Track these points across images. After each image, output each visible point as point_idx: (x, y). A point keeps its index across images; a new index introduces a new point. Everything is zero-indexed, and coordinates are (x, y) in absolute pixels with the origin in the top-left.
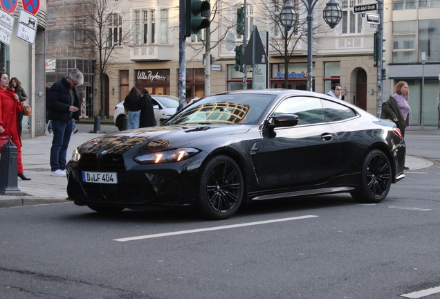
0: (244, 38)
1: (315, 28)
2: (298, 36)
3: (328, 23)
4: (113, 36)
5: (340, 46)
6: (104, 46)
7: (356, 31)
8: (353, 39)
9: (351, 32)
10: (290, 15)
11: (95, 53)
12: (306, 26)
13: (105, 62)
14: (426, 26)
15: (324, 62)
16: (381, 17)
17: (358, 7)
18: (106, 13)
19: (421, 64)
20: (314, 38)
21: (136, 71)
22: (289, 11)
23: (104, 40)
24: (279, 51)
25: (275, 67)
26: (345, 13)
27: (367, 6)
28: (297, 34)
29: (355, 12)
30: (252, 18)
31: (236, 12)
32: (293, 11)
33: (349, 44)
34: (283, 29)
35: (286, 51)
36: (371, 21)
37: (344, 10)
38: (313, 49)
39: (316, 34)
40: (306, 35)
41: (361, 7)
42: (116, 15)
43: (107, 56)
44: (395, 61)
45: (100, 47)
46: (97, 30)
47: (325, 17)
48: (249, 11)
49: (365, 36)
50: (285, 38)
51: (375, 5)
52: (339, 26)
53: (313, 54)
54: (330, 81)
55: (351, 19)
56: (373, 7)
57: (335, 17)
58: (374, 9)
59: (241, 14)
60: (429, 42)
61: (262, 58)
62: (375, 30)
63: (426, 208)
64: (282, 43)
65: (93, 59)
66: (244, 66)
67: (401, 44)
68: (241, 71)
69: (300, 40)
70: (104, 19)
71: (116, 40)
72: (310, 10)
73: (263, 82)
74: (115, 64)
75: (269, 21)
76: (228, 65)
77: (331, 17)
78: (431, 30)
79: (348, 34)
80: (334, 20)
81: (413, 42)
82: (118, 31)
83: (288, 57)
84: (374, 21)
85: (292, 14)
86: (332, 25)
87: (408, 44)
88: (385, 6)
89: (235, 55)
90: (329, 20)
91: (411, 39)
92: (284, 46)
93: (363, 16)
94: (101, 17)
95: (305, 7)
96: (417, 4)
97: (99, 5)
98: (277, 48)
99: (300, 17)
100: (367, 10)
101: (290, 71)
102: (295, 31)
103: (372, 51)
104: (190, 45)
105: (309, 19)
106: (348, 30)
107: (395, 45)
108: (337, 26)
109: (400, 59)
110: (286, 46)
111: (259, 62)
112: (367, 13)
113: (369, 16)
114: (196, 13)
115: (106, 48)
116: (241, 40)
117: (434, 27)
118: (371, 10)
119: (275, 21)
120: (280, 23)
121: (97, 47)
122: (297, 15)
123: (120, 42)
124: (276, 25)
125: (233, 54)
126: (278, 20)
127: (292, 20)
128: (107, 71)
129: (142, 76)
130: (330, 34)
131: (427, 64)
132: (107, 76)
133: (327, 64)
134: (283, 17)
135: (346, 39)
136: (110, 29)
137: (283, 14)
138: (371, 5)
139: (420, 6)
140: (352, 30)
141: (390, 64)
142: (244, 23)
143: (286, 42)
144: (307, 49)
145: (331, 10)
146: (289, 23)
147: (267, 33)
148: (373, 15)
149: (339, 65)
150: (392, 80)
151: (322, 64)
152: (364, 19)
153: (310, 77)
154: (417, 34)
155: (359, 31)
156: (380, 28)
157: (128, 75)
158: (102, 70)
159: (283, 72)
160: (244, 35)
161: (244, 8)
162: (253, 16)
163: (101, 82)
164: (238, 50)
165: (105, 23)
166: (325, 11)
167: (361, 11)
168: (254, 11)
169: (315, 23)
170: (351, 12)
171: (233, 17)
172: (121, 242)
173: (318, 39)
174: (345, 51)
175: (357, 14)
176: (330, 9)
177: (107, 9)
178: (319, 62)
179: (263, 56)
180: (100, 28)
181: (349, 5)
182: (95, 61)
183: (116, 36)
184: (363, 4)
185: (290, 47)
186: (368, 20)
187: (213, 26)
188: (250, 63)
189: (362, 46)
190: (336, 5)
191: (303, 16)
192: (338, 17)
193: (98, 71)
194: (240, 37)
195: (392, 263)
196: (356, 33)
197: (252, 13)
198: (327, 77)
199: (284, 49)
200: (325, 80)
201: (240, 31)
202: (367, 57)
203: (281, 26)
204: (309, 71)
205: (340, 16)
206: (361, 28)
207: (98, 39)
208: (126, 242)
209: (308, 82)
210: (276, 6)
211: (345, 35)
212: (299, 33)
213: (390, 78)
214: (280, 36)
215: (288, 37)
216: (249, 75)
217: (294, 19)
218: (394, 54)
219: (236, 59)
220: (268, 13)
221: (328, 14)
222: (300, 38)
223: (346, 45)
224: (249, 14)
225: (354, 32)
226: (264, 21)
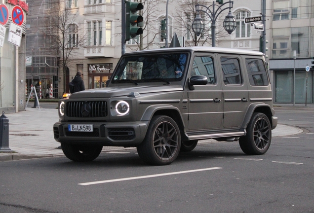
0: (166, 41)
1: (217, 34)
2: (204, 40)
3: (227, 30)
4: (72, 40)
5: (234, 47)
6: (66, 47)
7: (246, 36)
8: (244, 42)
9: (242, 37)
10: (200, 25)
11: (60, 52)
12: (210, 33)
13: (67, 58)
14: (296, 31)
16: (264, 26)
17: (248, 19)
18: (67, 24)
19: (293, 59)
20: (216, 41)
21: (89, 65)
22: (198, 22)
23: (66, 42)
26: (238, 23)
27: (254, 18)
28: (203, 38)
29: (246, 22)
30: (171, 29)
31: (160, 23)
32: (202, 22)
33: (241, 45)
34: (193, 35)
36: (257, 28)
37: (237, 20)
39: (217, 38)
40: (210, 39)
41: (250, 18)
42: (74, 25)
43: (68, 54)
44: (274, 57)
45: (63, 48)
46: (61, 36)
47: (225, 26)
48: (169, 22)
49: (252, 40)
50: (195, 41)
51: (260, 17)
52: (234, 32)
55: (242, 27)
56: (259, 19)
57: (232, 26)
58: (260, 20)
59: (163, 25)
60: (299, 43)
62: (260, 35)
63: (299, 163)
65: (58, 56)
67: (278, 46)
69: (206, 42)
70: (66, 28)
71: (74, 43)
72: (213, 22)
74: (74, 60)
75: (183, 29)
77: (229, 26)
78: (300, 35)
79: (240, 38)
80: (231, 28)
81: (287, 43)
82: (76, 37)
84: (260, 29)
85: (201, 24)
86: (230, 32)
87: (283, 45)
88: (266, 18)
90: (228, 28)
91: (285, 41)
93: (252, 25)
94: (64, 27)
95: (210, 19)
96: (290, 17)
97: (62, 18)
99: (206, 26)
100: (255, 21)
102: (202, 36)
104: (128, 46)
105: (213, 28)
106: (240, 35)
107: (274, 45)
109: (278, 55)
112: (254, 23)
113: (256, 25)
114: (133, 24)
115: (67, 49)
116: (164, 42)
117: (302, 32)
118: (258, 21)
119: (188, 29)
120: (191, 30)
121: (61, 48)
122: (204, 24)
123: (77, 44)
124: (188, 32)
126: (190, 28)
128: (68, 65)
129: (92, 68)
130: (227, 38)
131: (297, 59)
132: (68, 68)
134: (194, 26)
135: (238, 42)
136: (70, 35)
137: (195, 24)
138: (257, 17)
139: (292, 17)
140: (243, 35)
141: (270, 60)
142: (166, 30)
143: (196, 44)
145: (229, 21)
146: (198, 30)
147: (184, 37)
148: (259, 25)
150: (272, 71)
152: (252, 28)
154: (290, 38)
155: (248, 36)
156: (264, 33)
157: (83, 67)
158: (64, 64)
160: (165, 39)
161: (166, 20)
162: (173, 25)
163: (64, 72)
165: (67, 31)
166: (225, 22)
167: (250, 22)
168: (173, 22)
169: (217, 30)
170: (243, 22)
171: (157, 26)
173: (219, 41)
175: (246, 24)
176: (228, 20)
177: (68, 21)
180: (63, 34)
181: (241, 17)
182: (60, 58)
183: (74, 40)
184: (251, 16)
186: (256, 28)
187: (145, 33)
189: (250, 47)
190: (232, 17)
191: (209, 25)
192: (234, 26)
193: (61, 65)
195: (277, 201)
196: (246, 38)
197: (171, 23)
201: (163, 37)
203: (192, 33)
205: (235, 25)
206: (250, 34)
207: (62, 42)
210: (188, 18)
211: (238, 39)
213: (271, 69)
214: (191, 39)
215: (197, 40)
217: (202, 27)
218: (274, 52)
220: (183, 23)
221: (227, 24)
222: (206, 41)
223: (238, 46)
224: (169, 24)
225: (245, 37)
226: (180, 29)
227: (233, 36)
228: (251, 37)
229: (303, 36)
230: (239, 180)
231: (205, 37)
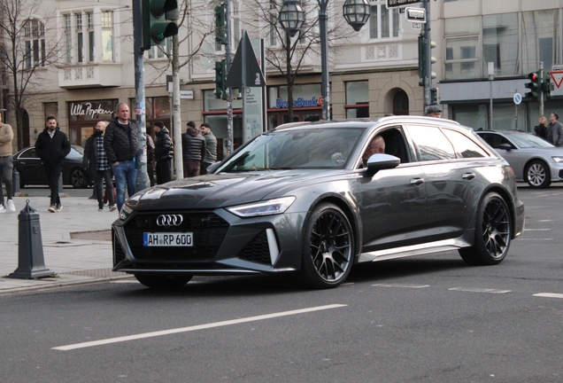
0: (227, 50)
1: (331, 32)
2: (306, 44)
3: (350, 23)
4: (32, 52)
5: (367, 58)
6: (20, 68)
7: (391, 34)
8: (387, 46)
9: (383, 36)
10: (295, 14)
11: (8, 78)
12: (317, 30)
13: (23, 90)
14: (492, 23)
15: (346, 82)
16: (427, 13)
18: (21, 18)
19: (487, 80)
20: (330, 47)
21: (69, 103)
22: (292, 8)
23: (19, 58)
24: (279, 68)
25: (273, 91)
26: (374, 8)
28: (304, 42)
29: (389, 5)
30: (237, 20)
31: (213, 11)
32: (299, 8)
33: (381, 53)
34: (283, 35)
35: (289, 67)
36: (413, 18)
37: (372, 3)
38: (329, 64)
39: (332, 41)
40: (318, 42)
42: (35, 21)
43: (24, 82)
44: (450, 77)
45: (15, 69)
46: (9, 44)
47: (346, 15)
48: (232, 10)
49: (405, 42)
50: (287, 49)
52: (366, 28)
53: (329, 70)
54: (355, 110)
55: (382, 17)
57: (361, 14)
59: (221, 15)
60: (498, 47)
61: (256, 77)
62: (418, 31)
63: (503, 289)
64: (281, 56)
65: (4, 87)
66: (227, 91)
67: (457, 53)
68: (224, 99)
69: (308, 50)
70: (18, 27)
71: (36, 59)
72: (323, 7)
73: (258, 113)
74: (37, 94)
75: (262, 24)
76: (203, 91)
77: (355, 14)
78: (500, 30)
79: (379, 39)
80: (360, 19)
81: (475, 49)
82: (40, 45)
83: (292, 75)
84: (418, 18)
85: (297, 12)
86: (357, 26)
87: (467, 52)
89: (215, 75)
90: (353, 19)
91: (471, 44)
92: (285, 60)
93: (401, 11)
94: (14, 25)
97: (10, 6)
98: (276, 63)
99: (308, 16)
100: (407, 3)
101: (295, 98)
102: (301, 38)
103: (415, 63)
104: (148, 63)
105: (322, 19)
106: (379, 34)
107: (449, 53)
108: (363, 28)
109: (457, 73)
110: (289, 59)
111: (251, 83)
112: (407, 6)
113: (410, 11)
114: (157, 15)
115: (23, 70)
116: (223, 52)
117: (504, 24)
118: (413, 2)
119: (271, 23)
120: (278, 25)
121: (10, 70)
122: (304, 13)
123: (43, 62)
124: (272, 30)
125: (211, 74)
127: (298, 21)
128: (26, 105)
129: (77, 111)
130: (353, 40)
131: (496, 79)
132: (25, 112)
133: (349, 84)
134: (283, 17)
135: (375, 47)
136: (28, 43)
137: (285, 12)
140: (385, 33)
141: (441, 82)
142: (227, 27)
143: (288, 55)
144: (320, 64)
145: (355, 5)
146: (292, 25)
147: (262, 40)
148: (416, 9)
149: (367, 87)
150: (446, 106)
151: (342, 83)
152: (403, 17)
153: (326, 103)
154: (480, 36)
155: (395, 34)
156: (426, 28)
157: (57, 110)
158: (18, 104)
159: (285, 98)
160: (226, 44)
162: (240, 16)
163: (17, 120)
164: (219, 68)
165: (21, 34)
166: (346, 6)
167: (398, 4)
168: (240, 10)
169: (330, 25)
170: (383, 7)
171: (209, 19)
172: (64, 352)
173: (336, 48)
174: (375, 64)
175: (391, 10)
176: (352, 2)
177: (22, 13)
178: (338, 83)
179: (258, 75)
180: (13, 41)
182: (7, 90)
183: (37, 52)
185: (294, 61)
186: (409, 18)
187: (182, 33)
188: (237, 86)
189: (400, 57)
191: (313, 15)
192: (365, 14)
193: (12, 105)
194: (219, 49)
196: (391, 38)
197: (236, 12)
198: (349, 104)
199: (286, 65)
200: (347, 108)
201: (221, 40)
202: (409, 72)
203: (281, 31)
204: (324, 94)
205: (368, 12)
206: (398, 30)
207: (11, 58)
208: (71, 350)
209: (324, 112)
211: (374, 41)
212: (307, 41)
213: (442, 103)
214: (279, 45)
215: (291, 46)
216: (237, 105)
217: (300, 19)
218: (448, 67)
219: (216, 82)
220: (260, 12)
221: (351, 11)
222: (308, 47)
223: (376, 56)
224: (232, 14)
225: (388, 36)
226: (254, 23)
227: (364, 34)
228: (400, 37)
229: (507, 33)
230: (381, 328)
231: (306, 39)
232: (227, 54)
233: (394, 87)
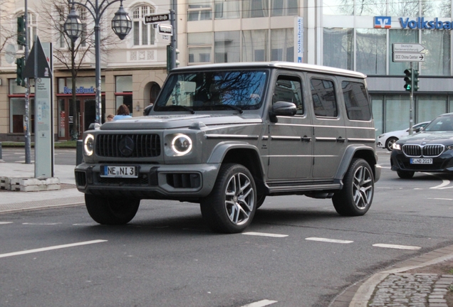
0: (26, 50)
1: (105, 39)
2: (86, 48)
3: (117, 33)
5: (131, 59)
7: (149, 43)
8: (146, 51)
9: (143, 44)
10: (76, 25)
12: (93, 37)
14: (222, 38)
15: (115, 76)
16: (174, 28)
17: (149, 17)
20: (104, 50)
22: (74, 21)
24: (66, 64)
25: (62, 82)
26: (137, 23)
27: (159, 16)
28: (85, 45)
29: (146, 22)
30: (34, 28)
31: (16, 20)
32: (79, 21)
33: (142, 56)
34: (69, 40)
35: (73, 64)
36: (163, 32)
37: (136, 20)
38: (101, 62)
40: (94, 47)
41: (152, 17)
47: (114, 27)
48: (31, 20)
49: (158, 49)
50: (72, 50)
51: (167, 15)
52: (130, 36)
53: (101, 67)
54: (122, 97)
55: (143, 30)
56: (165, 17)
57: (124, 27)
58: (166, 20)
60: (226, 54)
61: (45, 71)
62: (168, 42)
64: (68, 55)
66: (26, 80)
67: (197, 57)
68: (23, 85)
69: (88, 52)
72: (97, 21)
73: (47, 97)
75: (53, 32)
76: (9, 79)
77: (120, 27)
78: (228, 43)
79: (141, 46)
80: (124, 31)
81: (209, 55)
83: (75, 70)
84: (166, 32)
85: (78, 24)
86: (122, 36)
87: (203, 57)
88: (179, 17)
89: (16, 68)
90: (119, 31)
91: (206, 52)
92: (70, 58)
93: (155, 26)
95: (91, 16)
96: (212, 15)
98: (63, 60)
99: (87, 27)
100: (159, 21)
101: (78, 86)
102: (83, 43)
103: (164, 64)
105: (97, 30)
106: (141, 42)
107: (191, 58)
108: (127, 37)
110: (73, 58)
111: (42, 75)
112: (158, 23)
113: (161, 26)
116: (23, 51)
117: (230, 39)
118: (163, 20)
119: (60, 31)
120: (65, 33)
122: (84, 26)
124: (61, 36)
125: (14, 67)
126: (63, 30)
127: (78, 30)
130: (121, 46)
133: (118, 78)
134: (68, 27)
135: (138, 52)
137: (68, 24)
138: (163, 15)
139: (215, 16)
140: (145, 42)
142: (25, 33)
143: (73, 54)
144: (95, 62)
145: (120, 20)
146: (74, 33)
147: (51, 44)
148: (166, 26)
149: (131, 80)
151: (113, 77)
153: (98, 91)
154: (213, 47)
155: (152, 43)
156: (173, 39)
159: (70, 87)
160: (25, 46)
161: (25, 16)
162: (37, 25)
164: (19, 62)
166: (114, 21)
167: (152, 21)
168: (37, 20)
169: (103, 34)
170: (143, 22)
171: (13, 27)
173: (108, 51)
174: (137, 64)
175: (149, 25)
176: (119, 18)
178: (110, 76)
179: (47, 69)
181: (140, 14)
184: (156, 13)
185: (77, 59)
186: (161, 31)
188: (31, 77)
189: (156, 59)
190: (125, 14)
191: (91, 26)
192: (127, 28)
194: (21, 49)
195: (185, 287)
196: (149, 45)
197: (34, 22)
198: (118, 92)
199: (71, 62)
200: (116, 95)
201: (21, 42)
202: (162, 71)
203: (66, 36)
204: (97, 85)
205: (129, 26)
206: (154, 39)
209: (97, 98)
210: (61, 15)
211: (137, 47)
212: (87, 45)
214: (66, 47)
215: (75, 48)
216: (32, 90)
217: (80, 29)
219: (17, 73)
220: (52, 22)
221: (117, 25)
222: (88, 50)
223: (138, 58)
224: (31, 23)
225: (146, 44)
226: (48, 31)
227: (129, 41)
228: (156, 45)
229: (232, 45)
230: (131, 258)
231: (87, 44)
232: (26, 53)
233: (151, 81)
